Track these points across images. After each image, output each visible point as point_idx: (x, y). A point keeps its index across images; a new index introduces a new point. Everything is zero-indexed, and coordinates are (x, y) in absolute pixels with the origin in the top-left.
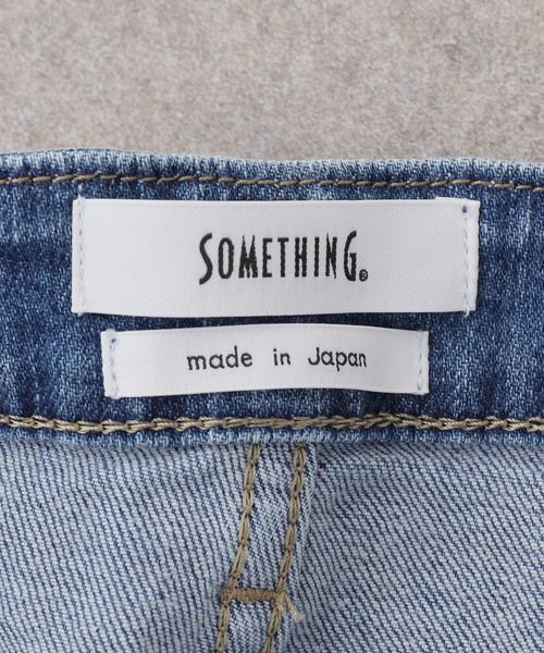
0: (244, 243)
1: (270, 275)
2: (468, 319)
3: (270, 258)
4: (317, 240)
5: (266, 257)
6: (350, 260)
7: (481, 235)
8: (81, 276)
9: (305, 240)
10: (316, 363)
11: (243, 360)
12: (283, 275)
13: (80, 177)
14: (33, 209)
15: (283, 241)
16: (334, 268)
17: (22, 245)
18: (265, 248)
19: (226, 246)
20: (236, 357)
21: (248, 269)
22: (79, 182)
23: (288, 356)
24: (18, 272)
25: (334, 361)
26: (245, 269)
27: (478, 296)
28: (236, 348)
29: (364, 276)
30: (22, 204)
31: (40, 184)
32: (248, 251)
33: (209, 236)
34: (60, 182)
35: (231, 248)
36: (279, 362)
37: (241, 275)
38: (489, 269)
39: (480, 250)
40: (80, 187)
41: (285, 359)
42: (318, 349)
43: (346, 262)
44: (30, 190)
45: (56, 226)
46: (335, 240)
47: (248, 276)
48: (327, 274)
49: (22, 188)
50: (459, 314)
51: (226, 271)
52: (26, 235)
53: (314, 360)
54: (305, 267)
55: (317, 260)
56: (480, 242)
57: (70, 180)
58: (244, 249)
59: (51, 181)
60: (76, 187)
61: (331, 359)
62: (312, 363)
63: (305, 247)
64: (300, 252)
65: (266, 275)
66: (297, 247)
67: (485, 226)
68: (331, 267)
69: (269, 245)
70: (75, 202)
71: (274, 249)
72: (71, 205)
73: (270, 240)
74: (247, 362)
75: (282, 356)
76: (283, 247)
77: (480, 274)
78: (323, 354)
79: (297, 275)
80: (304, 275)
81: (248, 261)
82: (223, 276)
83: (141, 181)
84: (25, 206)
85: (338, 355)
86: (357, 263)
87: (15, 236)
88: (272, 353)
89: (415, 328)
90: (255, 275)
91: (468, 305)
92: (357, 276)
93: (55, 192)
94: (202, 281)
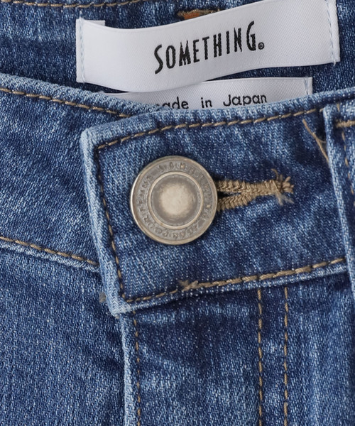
0: (181, 46)
1: (199, 60)
2: (336, 67)
3: (198, 51)
4: (228, 33)
5: (195, 51)
6: (251, 39)
7: (338, 13)
8: (82, 61)
9: (220, 35)
10: (229, 105)
11: (182, 106)
12: (206, 58)
13: (80, 6)
14: (51, 23)
15: (205, 39)
16: (240, 46)
17: (45, 43)
18: (194, 46)
19: (170, 50)
20: (178, 104)
21: (184, 60)
22: (80, 9)
23: (210, 102)
24: (42, 55)
25: (242, 102)
26: (183, 61)
27: (341, 51)
28: (178, 98)
29: (261, 46)
30: (43, 20)
31: (55, 9)
32: (184, 50)
33: (160, 46)
34: (68, 8)
35: (174, 50)
36: (205, 106)
37: (181, 64)
38: (346, 34)
39: (339, 23)
40: (81, 12)
41: (208, 104)
42: (230, 96)
43: (248, 41)
44: (49, 11)
45: (66, 34)
46: (240, 30)
47: (185, 64)
48: (236, 50)
49: (44, 10)
50: (330, 64)
51: (171, 63)
52: (47, 37)
53: (227, 103)
54: (220, 50)
55: (228, 44)
56: (338, 17)
57: (74, 8)
58: (181, 49)
59: (62, 7)
60: (78, 12)
61: (239, 101)
62: (227, 105)
63: (220, 39)
64: (217, 43)
65: (196, 60)
66: (215, 41)
67: (341, 6)
68: (238, 46)
69: (197, 43)
70: (77, 21)
71: (200, 45)
72: (75, 22)
73: (198, 41)
74: (185, 107)
75: (206, 102)
76: (206, 43)
77: (340, 38)
78: (234, 99)
79: (215, 56)
80: (220, 55)
81: (185, 56)
82: (169, 67)
83: (119, 5)
84: (46, 21)
85: (244, 98)
86: (256, 40)
87: (40, 38)
88: (201, 100)
89: (303, 75)
90: (189, 62)
91: (335, 58)
92: (257, 47)
93: (65, 14)
94: (157, 72)
